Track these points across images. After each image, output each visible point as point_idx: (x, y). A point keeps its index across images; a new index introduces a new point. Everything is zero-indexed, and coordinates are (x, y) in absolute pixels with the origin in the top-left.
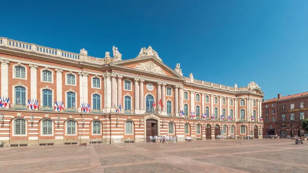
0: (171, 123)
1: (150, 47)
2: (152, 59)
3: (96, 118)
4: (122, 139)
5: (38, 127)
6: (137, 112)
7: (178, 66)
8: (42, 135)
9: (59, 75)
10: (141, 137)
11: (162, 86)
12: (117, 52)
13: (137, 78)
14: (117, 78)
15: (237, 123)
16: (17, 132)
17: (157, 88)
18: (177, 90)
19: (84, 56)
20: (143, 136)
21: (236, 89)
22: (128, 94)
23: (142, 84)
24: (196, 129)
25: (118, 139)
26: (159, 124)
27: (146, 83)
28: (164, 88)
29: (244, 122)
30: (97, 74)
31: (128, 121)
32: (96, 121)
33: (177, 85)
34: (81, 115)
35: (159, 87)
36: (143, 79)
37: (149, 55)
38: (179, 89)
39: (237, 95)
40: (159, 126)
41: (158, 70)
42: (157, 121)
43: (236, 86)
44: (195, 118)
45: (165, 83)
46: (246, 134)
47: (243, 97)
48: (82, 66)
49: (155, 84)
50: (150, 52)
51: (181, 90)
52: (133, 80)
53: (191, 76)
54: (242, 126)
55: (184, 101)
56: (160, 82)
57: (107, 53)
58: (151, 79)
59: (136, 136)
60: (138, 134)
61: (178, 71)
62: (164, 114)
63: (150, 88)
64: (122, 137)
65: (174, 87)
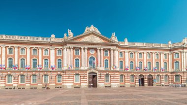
0: (107, 75)
1: (92, 26)
2: (93, 33)
3: (59, 73)
4: (72, 86)
5: (30, 79)
6: (82, 68)
7: (114, 34)
8: (32, 83)
9: (40, 51)
10: (85, 85)
11: (100, 50)
12: (71, 32)
13: (82, 47)
14: (70, 48)
15: (171, 73)
16: (22, 82)
17: (97, 52)
18: (112, 51)
19: (53, 38)
20: (86, 84)
21: (170, 45)
22: (77, 58)
23: (86, 50)
24: (130, 78)
25: (69, 86)
26: (98, 75)
27: (89, 49)
28: (102, 51)
29: (179, 72)
30: (60, 47)
31: (77, 74)
32: (59, 75)
33: (112, 48)
34: (51, 72)
35: (99, 51)
36: (86, 47)
37: (91, 30)
38: (114, 50)
39: (170, 50)
40: (98, 77)
41: (97, 40)
42: (96, 73)
43: (170, 43)
44: (129, 70)
45: (103, 47)
46: (180, 82)
47: (177, 51)
48: (51, 44)
49: (96, 49)
50: (92, 28)
51: (115, 51)
52: (80, 48)
53: (126, 40)
54: (176, 76)
55: (119, 59)
56: (98, 47)
57: (65, 35)
58: (92, 46)
59: (82, 84)
60: (83, 83)
61: (114, 38)
62: (102, 68)
63: (92, 52)
64: (72, 84)
65: (109, 50)
